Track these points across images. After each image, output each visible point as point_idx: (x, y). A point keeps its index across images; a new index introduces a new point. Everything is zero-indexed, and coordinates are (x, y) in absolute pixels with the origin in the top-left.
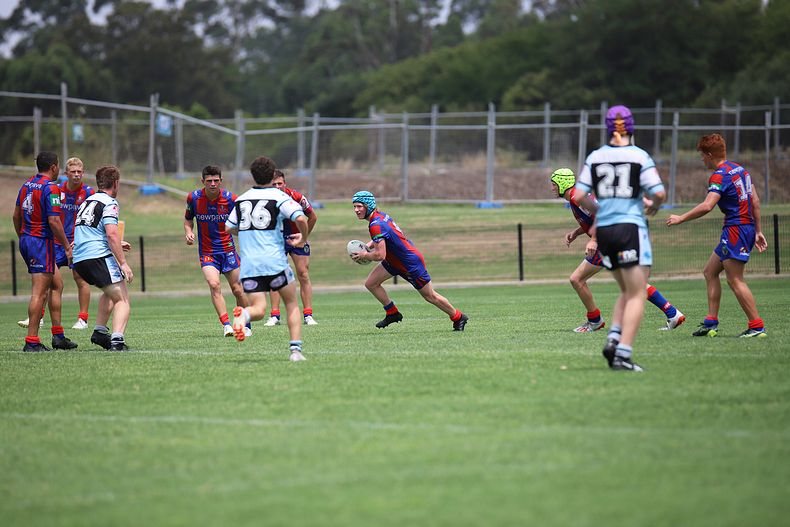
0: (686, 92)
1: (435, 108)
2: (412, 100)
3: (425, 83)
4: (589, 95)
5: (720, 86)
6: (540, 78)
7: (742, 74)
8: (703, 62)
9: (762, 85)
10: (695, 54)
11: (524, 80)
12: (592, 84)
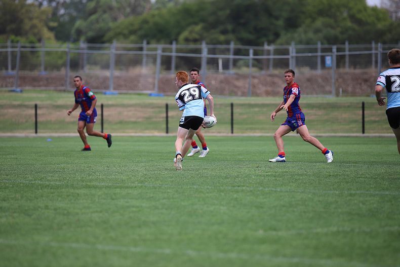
0: (271, 37)
1: (145, 42)
2: (133, 37)
3: (140, 29)
4: (222, 38)
5: (289, 35)
6: (198, 28)
7: (300, 30)
8: (280, 23)
9: (311, 35)
10: (277, 18)
11: (190, 28)
12: (224, 32)
